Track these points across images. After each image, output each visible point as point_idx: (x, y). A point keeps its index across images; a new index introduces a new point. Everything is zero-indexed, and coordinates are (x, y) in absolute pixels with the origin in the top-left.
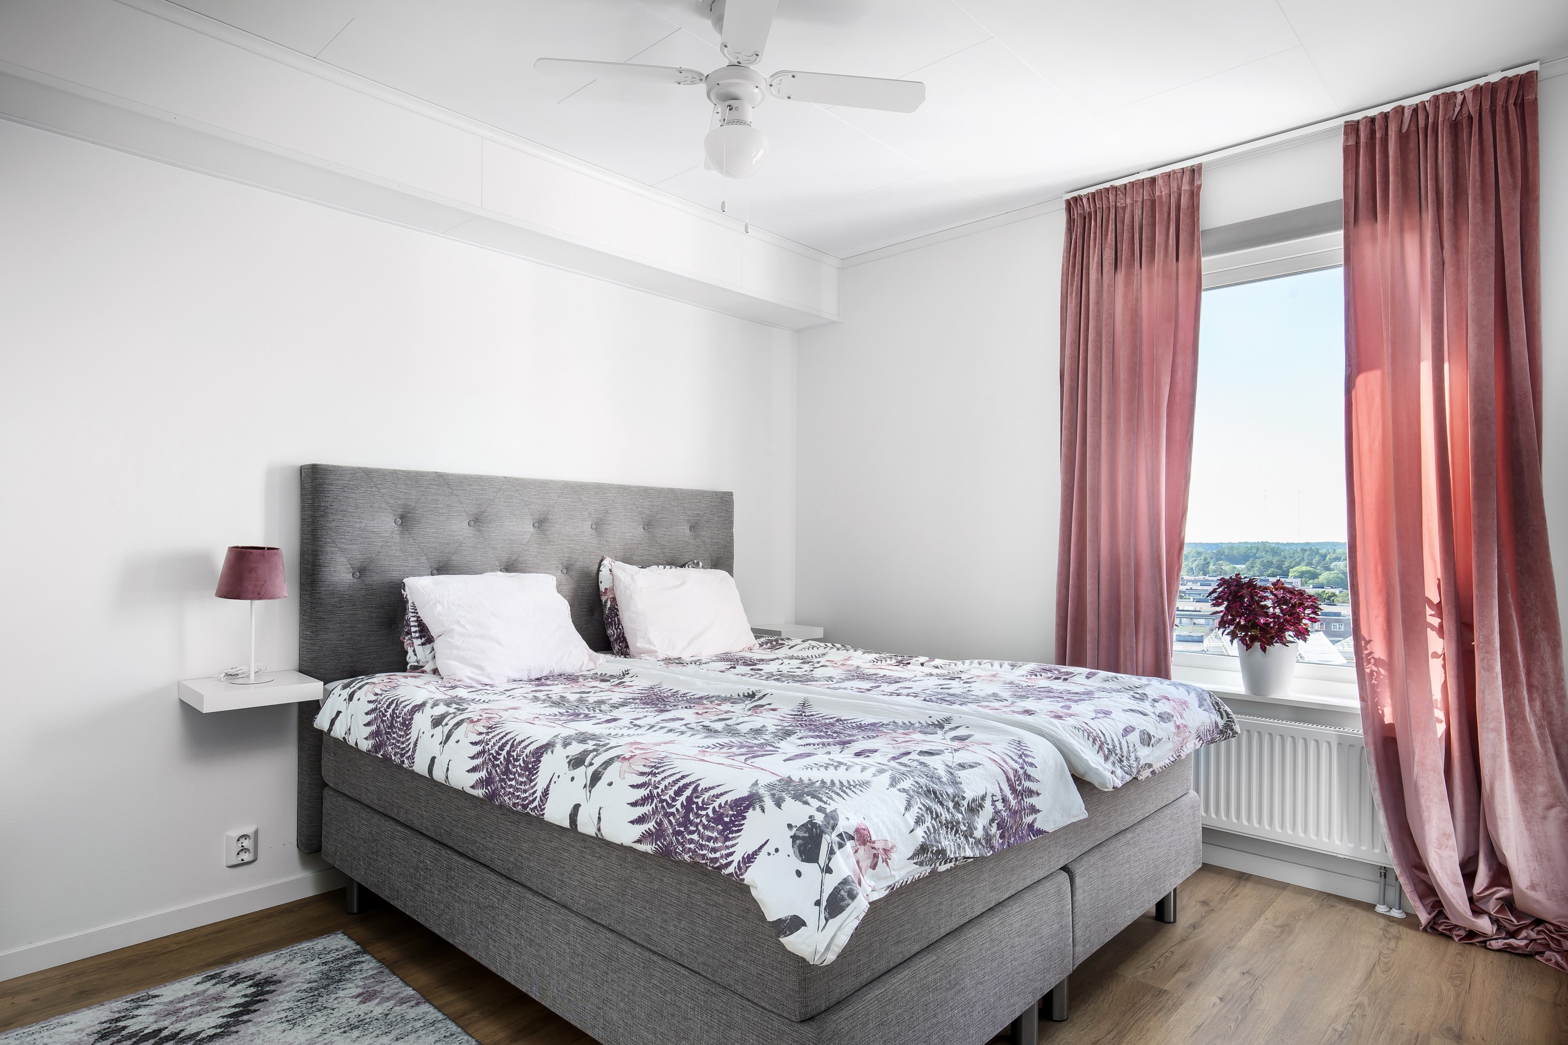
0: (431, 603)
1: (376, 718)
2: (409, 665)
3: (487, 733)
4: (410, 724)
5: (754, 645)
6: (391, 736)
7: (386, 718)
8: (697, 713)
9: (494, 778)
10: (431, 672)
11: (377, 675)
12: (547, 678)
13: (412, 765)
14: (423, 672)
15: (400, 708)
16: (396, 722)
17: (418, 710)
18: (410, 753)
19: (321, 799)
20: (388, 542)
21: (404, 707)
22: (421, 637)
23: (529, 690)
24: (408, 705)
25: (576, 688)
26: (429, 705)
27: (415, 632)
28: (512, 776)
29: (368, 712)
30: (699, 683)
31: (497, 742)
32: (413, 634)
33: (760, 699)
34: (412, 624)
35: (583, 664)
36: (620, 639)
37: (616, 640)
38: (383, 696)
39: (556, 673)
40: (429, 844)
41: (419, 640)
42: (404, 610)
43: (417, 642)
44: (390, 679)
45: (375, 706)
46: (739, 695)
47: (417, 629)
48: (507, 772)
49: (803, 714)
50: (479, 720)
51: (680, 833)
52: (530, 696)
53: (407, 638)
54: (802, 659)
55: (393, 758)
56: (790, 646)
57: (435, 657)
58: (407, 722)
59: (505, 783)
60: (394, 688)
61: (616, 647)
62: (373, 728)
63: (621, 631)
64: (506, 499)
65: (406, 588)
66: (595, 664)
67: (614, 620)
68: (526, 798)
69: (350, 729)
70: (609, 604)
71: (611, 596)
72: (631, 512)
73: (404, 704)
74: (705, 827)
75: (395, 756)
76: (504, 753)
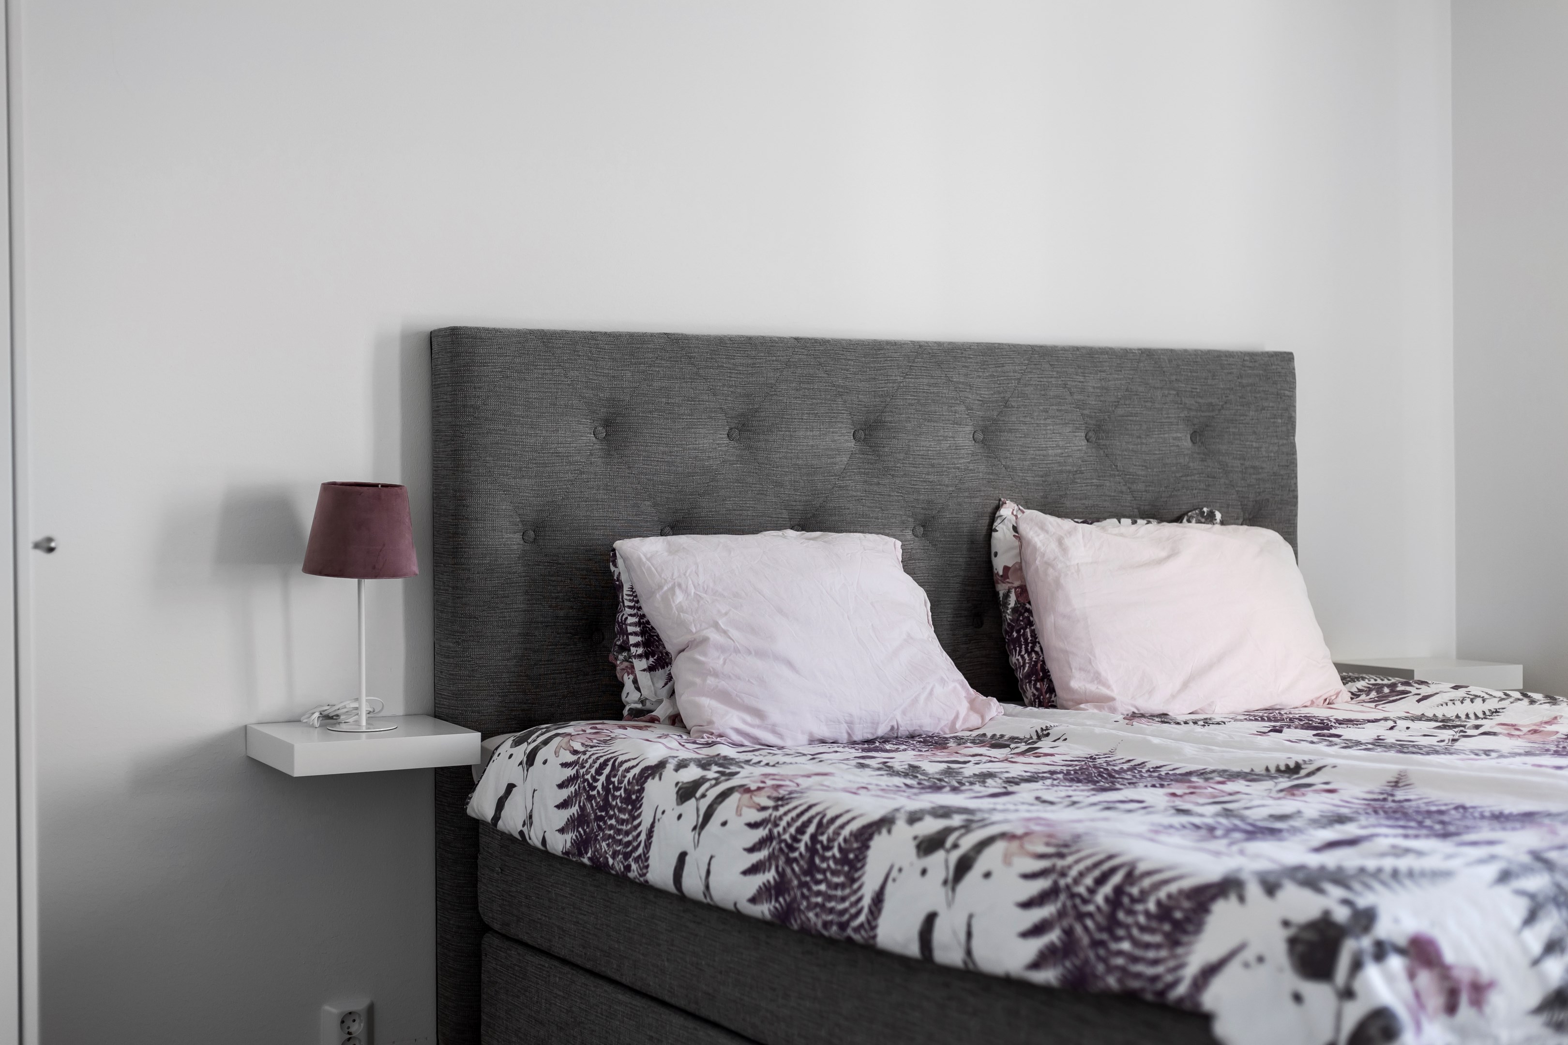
0: (665, 588)
1: (577, 794)
2: (627, 708)
3: (776, 808)
4: (639, 799)
5: (1337, 694)
6: (605, 823)
7: (595, 793)
8: (1174, 795)
9: (790, 881)
10: (667, 721)
11: (572, 723)
12: (885, 740)
13: (645, 871)
14: (654, 720)
15: (620, 773)
16: (615, 798)
17: (653, 775)
18: (640, 851)
19: (476, 957)
20: (584, 473)
21: (628, 770)
22: (646, 655)
23: (851, 756)
24: (633, 767)
25: (941, 755)
26: (670, 767)
27: (636, 645)
28: (820, 877)
29: (563, 782)
30: (1189, 749)
31: (793, 820)
32: (633, 650)
33: (1309, 775)
34: (630, 629)
35: (957, 717)
36: (1037, 674)
37: (1028, 676)
38: (588, 754)
39: (903, 730)
40: (677, 1020)
41: (644, 660)
42: (615, 604)
43: (640, 665)
44: (596, 728)
45: (574, 771)
46: (1267, 769)
47: (639, 639)
48: (811, 869)
49: (1390, 798)
50: (759, 789)
51: (1101, 943)
52: (854, 762)
53: (621, 657)
54: (1442, 721)
55: (611, 861)
56: (1420, 697)
57: (673, 692)
58: (634, 797)
59: (809, 889)
60: (605, 742)
61: (1030, 691)
62: (574, 810)
63: (1038, 659)
64: (800, 382)
65: (620, 561)
66: (983, 718)
67: (1024, 634)
68: (845, 911)
69: (531, 817)
70: (1012, 600)
71: (1017, 584)
72: (1059, 404)
73: (626, 766)
74: (1143, 929)
75: (614, 858)
76: (806, 838)
